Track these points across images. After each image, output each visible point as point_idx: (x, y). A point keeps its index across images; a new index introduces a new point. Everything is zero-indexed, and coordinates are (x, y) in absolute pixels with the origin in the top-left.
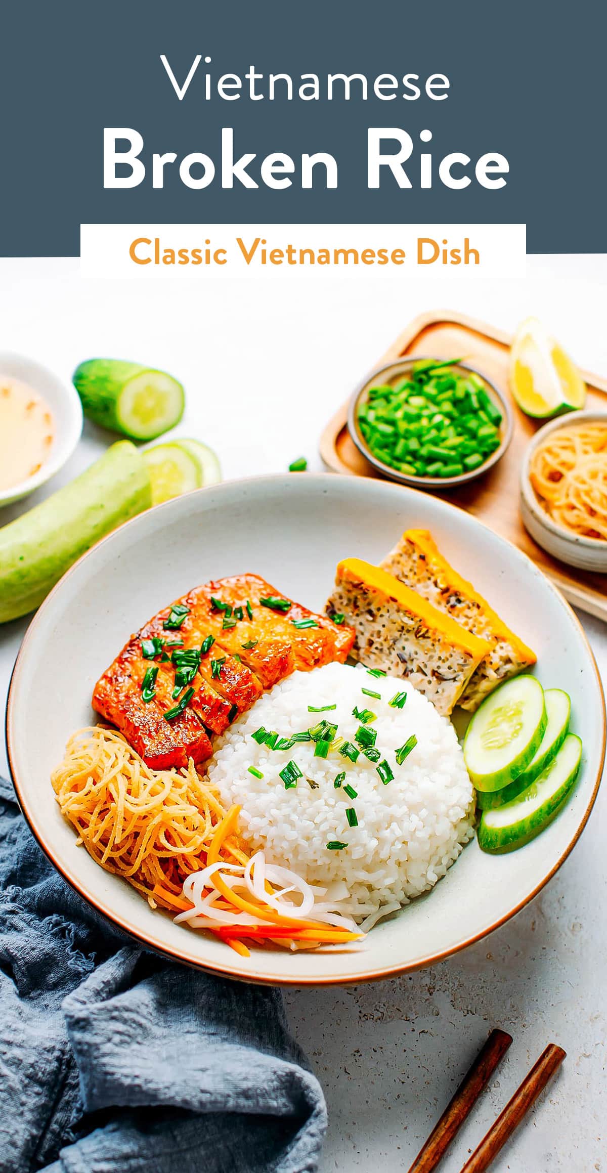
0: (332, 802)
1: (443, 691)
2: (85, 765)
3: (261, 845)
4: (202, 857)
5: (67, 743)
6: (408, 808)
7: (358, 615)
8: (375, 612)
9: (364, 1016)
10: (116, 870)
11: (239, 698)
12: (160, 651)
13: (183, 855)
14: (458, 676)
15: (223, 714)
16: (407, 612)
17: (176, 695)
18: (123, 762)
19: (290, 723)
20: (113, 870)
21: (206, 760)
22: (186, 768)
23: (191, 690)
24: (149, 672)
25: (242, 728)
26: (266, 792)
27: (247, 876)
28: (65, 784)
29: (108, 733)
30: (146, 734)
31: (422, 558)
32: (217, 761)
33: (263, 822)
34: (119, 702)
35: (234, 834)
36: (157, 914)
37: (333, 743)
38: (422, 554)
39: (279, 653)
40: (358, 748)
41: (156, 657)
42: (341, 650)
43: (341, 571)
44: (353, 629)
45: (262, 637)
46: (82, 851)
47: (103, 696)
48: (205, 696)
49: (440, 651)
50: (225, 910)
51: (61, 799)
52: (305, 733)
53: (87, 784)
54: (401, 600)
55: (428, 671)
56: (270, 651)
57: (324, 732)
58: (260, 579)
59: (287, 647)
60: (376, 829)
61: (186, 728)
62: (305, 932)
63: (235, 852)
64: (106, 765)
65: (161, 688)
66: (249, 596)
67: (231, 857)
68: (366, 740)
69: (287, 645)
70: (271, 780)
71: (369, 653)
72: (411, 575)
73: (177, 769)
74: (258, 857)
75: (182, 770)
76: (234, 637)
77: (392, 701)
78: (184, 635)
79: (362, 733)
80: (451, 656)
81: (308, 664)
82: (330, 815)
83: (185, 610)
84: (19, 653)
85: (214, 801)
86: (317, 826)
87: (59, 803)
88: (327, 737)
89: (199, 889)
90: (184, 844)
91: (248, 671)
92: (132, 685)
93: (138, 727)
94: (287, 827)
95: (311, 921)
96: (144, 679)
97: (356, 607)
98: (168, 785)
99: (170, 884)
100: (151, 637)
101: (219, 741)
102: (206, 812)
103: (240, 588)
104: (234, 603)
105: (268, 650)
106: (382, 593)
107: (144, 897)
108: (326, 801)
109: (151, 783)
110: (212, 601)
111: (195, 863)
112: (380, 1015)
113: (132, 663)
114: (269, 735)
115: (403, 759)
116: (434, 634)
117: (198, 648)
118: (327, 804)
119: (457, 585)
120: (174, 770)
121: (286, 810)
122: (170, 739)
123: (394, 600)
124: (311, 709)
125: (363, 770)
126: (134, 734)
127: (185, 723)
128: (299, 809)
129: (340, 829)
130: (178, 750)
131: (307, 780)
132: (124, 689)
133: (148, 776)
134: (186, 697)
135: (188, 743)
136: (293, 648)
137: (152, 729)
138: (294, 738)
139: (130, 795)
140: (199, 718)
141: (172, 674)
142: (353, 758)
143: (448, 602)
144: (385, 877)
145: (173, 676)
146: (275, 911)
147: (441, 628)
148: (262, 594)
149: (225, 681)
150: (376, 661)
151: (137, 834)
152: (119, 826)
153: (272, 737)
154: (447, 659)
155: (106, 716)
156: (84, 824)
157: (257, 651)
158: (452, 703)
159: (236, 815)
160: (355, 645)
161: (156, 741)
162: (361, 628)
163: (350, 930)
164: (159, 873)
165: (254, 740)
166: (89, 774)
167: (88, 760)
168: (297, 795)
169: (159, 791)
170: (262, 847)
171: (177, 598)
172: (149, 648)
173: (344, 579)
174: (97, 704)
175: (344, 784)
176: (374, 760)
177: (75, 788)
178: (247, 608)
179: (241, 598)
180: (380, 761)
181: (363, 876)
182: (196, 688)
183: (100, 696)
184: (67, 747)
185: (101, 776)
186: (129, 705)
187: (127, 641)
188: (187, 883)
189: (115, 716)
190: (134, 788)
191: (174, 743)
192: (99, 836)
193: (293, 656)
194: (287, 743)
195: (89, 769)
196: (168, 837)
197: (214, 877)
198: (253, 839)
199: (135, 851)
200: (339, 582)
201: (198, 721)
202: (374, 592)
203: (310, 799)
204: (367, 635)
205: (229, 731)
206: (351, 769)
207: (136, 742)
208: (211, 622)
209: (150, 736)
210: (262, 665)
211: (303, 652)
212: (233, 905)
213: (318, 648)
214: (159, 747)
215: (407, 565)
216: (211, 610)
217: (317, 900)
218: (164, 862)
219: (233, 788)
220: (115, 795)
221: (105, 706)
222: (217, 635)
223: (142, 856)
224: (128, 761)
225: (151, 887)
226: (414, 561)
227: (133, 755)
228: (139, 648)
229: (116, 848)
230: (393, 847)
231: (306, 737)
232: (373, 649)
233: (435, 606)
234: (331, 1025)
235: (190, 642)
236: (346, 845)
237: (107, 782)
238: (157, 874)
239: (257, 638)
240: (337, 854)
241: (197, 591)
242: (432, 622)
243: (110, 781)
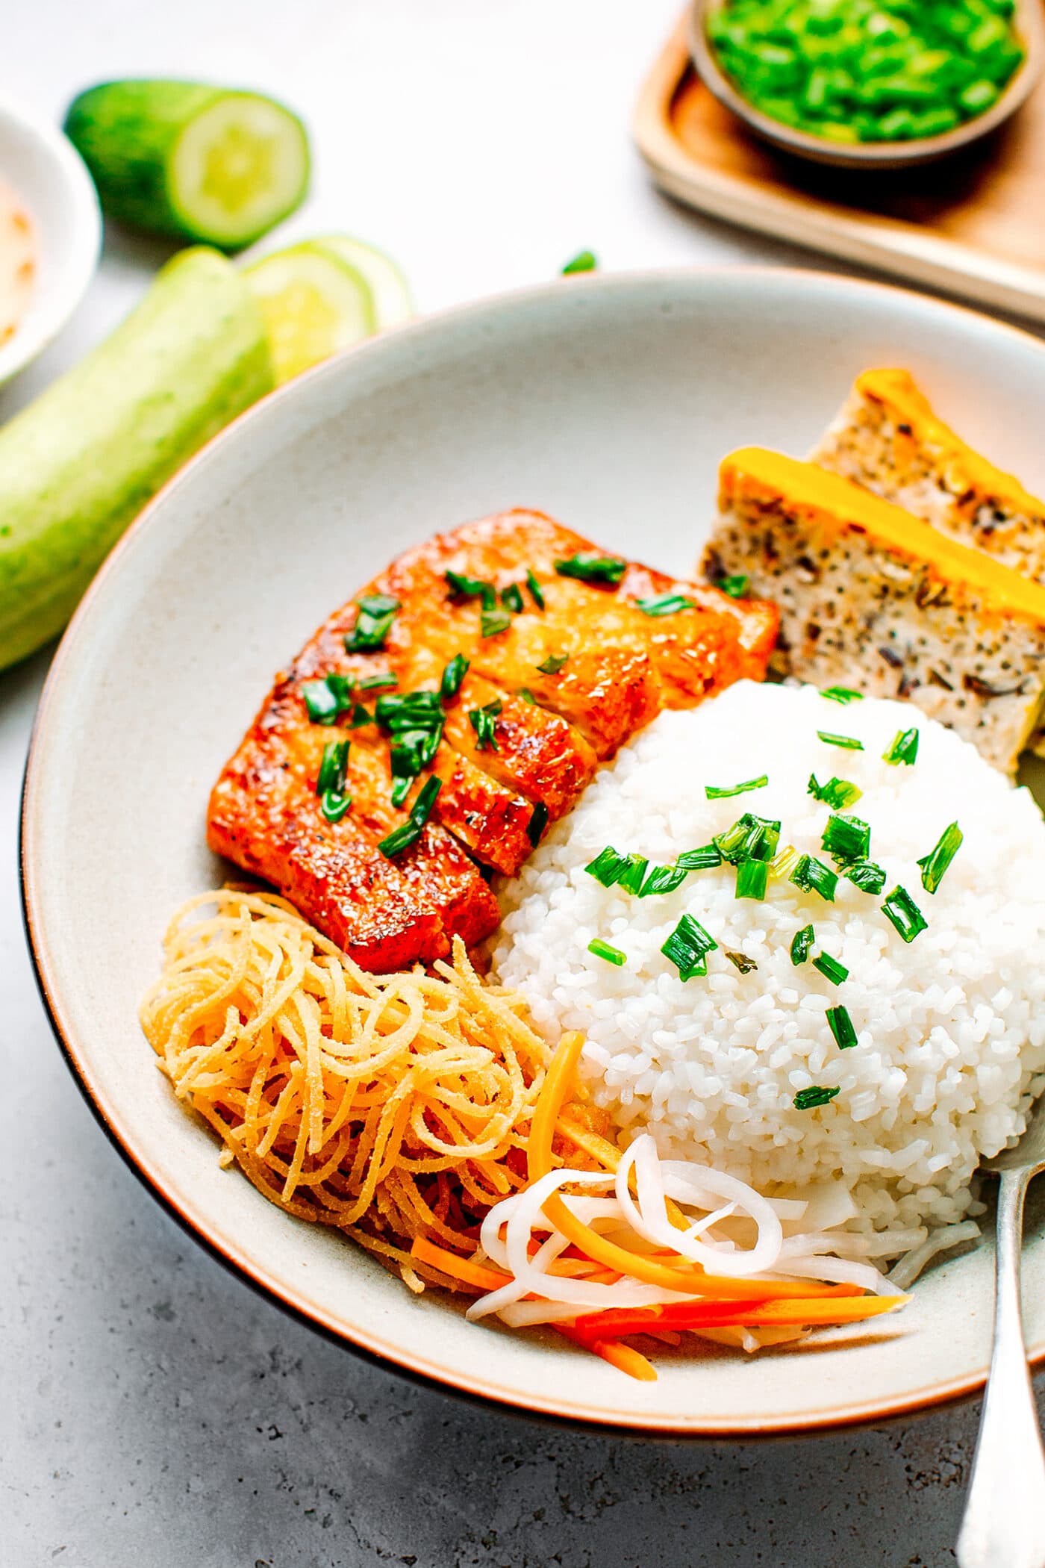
0: (790, 996)
1: (996, 719)
2: (217, 980)
3: (638, 1116)
4: (516, 1161)
5: (162, 933)
6: (964, 990)
7: (777, 573)
8: (816, 561)
9: (918, 1478)
10: (319, 1215)
11: (547, 787)
12: (347, 702)
13: (469, 1161)
14: (1026, 682)
15: (516, 827)
16: (893, 553)
17: (401, 797)
18: (302, 962)
19: (668, 830)
20: (312, 1214)
21: (485, 938)
22: (449, 959)
23: (434, 783)
24: (331, 754)
25: (561, 854)
26: (637, 993)
27: (623, 1193)
28: (176, 1030)
29: (255, 901)
30: (344, 893)
31: (906, 430)
32: (511, 936)
33: (639, 1065)
34: (271, 827)
35: (574, 1100)
36: (426, 1304)
37: (776, 862)
38: (904, 423)
39: (624, 674)
40: (833, 867)
41: (339, 717)
42: (754, 654)
43: (728, 479)
44: (773, 606)
45: (577, 644)
46: (234, 1180)
47: (230, 817)
48: (469, 792)
49: (980, 631)
50: (580, 1277)
51: (172, 1065)
52: (707, 849)
53: (228, 1024)
54: (877, 527)
55: (955, 680)
56: (601, 673)
57: (751, 842)
58: (544, 517)
59: (640, 659)
60: (898, 1044)
61: (435, 870)
62: (770, 1306)
63: (587, 1141)
64: (267, 976)
65: (363, 784)
66: (526, 557)
67: (579, 1153)
68: (847, 845)
69: (640, 654)
70: (644, 964)
71: (811, 654)
72: (882, 471)
73: (425, 967)
74: (642, 1148)
75: (439, 965)
76: (512, 653)
77: (889, 751)
78: (396, 661)
79: (836, 831)
80: (1006, 638)
81: (689, 693)
82: (791, 1028)
83: (388, 604)
84: (31, 741)
85: (521, 1028)
86: (763, 1056)
87: (167, 1075)
88: (761, 851)
89: (520, 1235)
90: (471, 1138)
91: (560, 725)
92: (293, 787)
93: (325, 879)
94: (693, 1068)
95: (779, 1279)
96: (321, 769)
97: (772, 554)
98: (417, 1005)
99: (446, 1233)
100: (322, 674)
101: (512, 889)
102: (507, 1056)
103: (506, 542)
104: (496, 578)
105: (595, 671)
106: (830, 516)
107: (392, 1268)
108: (775, 997)
109: (377, 1006)
110: (450, 579)
111: (502, 1179)
112: (954, 1470)
113: (286, 736)
114: (628, 865)
115: (937, 879)
116: (960, 594)
117: (431, 686)
118: (780, 1005)
119: (989, 483)
120: (419, 969)
121: (689, 1030)
122: (401, 900)
123: (858, 529)
124: (713, 793)
125: (851, 915)
126: (317, 897)
127: (430, 858)
128: (719, 1025)
129: (816, 1059)
130: (424, 922)
131: (729, 955)
132: (277, 797)
133: (365, 989)
134: (423, 799)
135: (443, 903)
136: (654, 660)
137: (357, 881)
138: (683, 863)
139: (330, 1037)
140: (461, 843)
141: (381, 750)
142: (826, 889)
143: (975, 521)
144: (930, 1154)
145: (386, 756)
146: (698, 1267)
147: (974, 578)
148: (556, 551)
149: (510, 752)
150: (830, 671)
151: (356, 1128)
152: (315, 1113)
153: (634, 868)
154: (998, 647)
155: (245, 863)
156: (232, 1117)
157: (572, 677)
158: (1018, 745)
159: (577, 1057)
160: (779, 642)
161: (372, 910)
162: (787, 602)
163: (872, 1288)
164: (419, 1211)
165: (592, 879)
166: (229, 1000)
167: (221, 969)
168: (709, 992)
169: (397, 1022)
170: (641, 1121)
171: (365, 581)
172: (323, 699)
173: (738, 494)
174: (217, 836)
175: (814, 953)
176: (872, 889)
177: (199, 1036)
178: (530, 585)
179: (509, 565)
180: (887, 890)
181: (878, 1159)
182: (444, 775)
183: (224, 817)
184: (166, 942)
185: (256, 1002)
186: (294, 832)
187: (267, 688)
188: (489, 1226)
189: (266, 861)
190: (337, 1021)
191: (414, 907)
192: (269, 1140)
193: (655, 679)
194: (669, 876)
195: (226, 988)
196: (433, 1123)
197: (551, 1207)
198: (618, 1105)
199: (358, 1166)
200: (727, 504)
201: (460, 851)
202: (811, 516)
203: (738, 996)
204: (804, 616)
205: (531, 864)
206: (823, 918)
207: (324, 914)
208: (453, 626)
209: (354, 897)
210: (589, 707)
211: (676, 667)
212: (599, 1263)
213: (706, 653)
214: (381, 918)
215: (871, 451)
216: (450, 599)
217: (789, 1229)
218: (426, 1183)
219: (558, 993)
220: (295, 1042)
221: (241, 841)
222: (471, 651)
223: (375, 1174)
224: (312, 960)
225: (406, 1244)
226: (888, 441)
227: (321, 946)
228: (298, 701)
229: (313, 1163)
230: (944, 1082)
231: (711, 858)
232: (821, 645)
233: (947, 533)
234: (847, 1506)
235: (412, 676)
236: (836, 1091)
237: (273, 1014)
238: (414, 1212)
239: (565, 647)
240: (816, 1117)
241: (409, 561)
242: (951, 569)
243: (279, 1013)
